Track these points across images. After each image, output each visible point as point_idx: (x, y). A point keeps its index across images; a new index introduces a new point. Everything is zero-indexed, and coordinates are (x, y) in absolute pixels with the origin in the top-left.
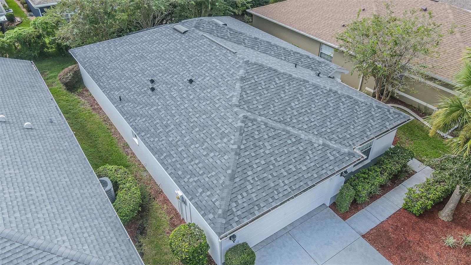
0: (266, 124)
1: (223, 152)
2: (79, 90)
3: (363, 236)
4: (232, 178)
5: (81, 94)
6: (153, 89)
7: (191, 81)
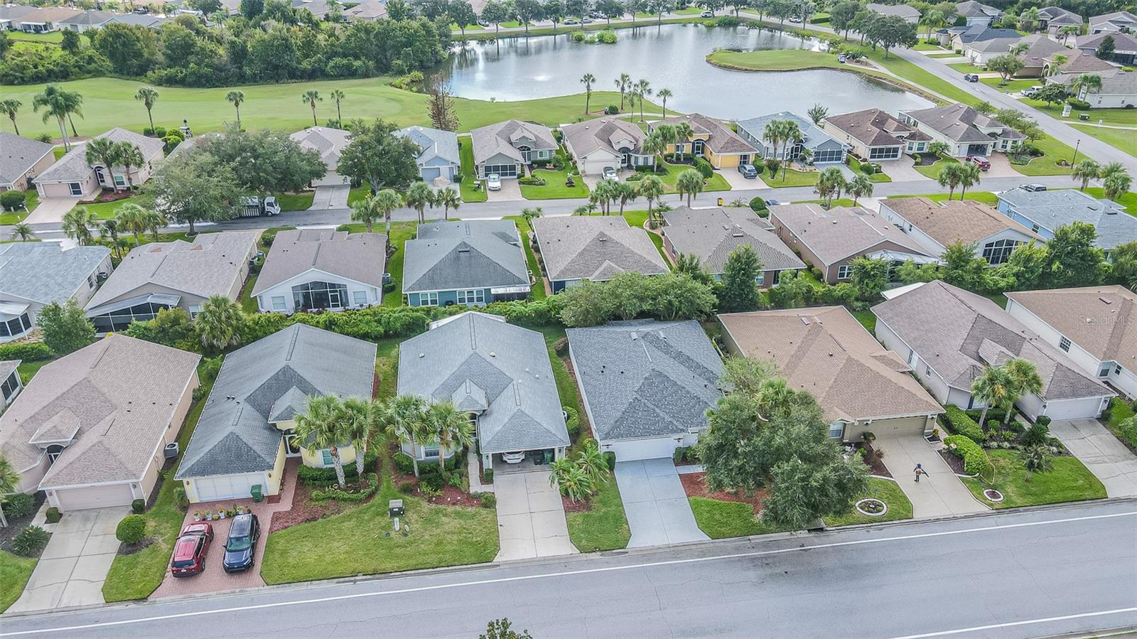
0: (645, 404)
1: (618, 411)
2: (565, 357)
3: (679, 475)
4: (616, 422)
5: (565, 360)
6: (602, 372)
7: (622, 372)
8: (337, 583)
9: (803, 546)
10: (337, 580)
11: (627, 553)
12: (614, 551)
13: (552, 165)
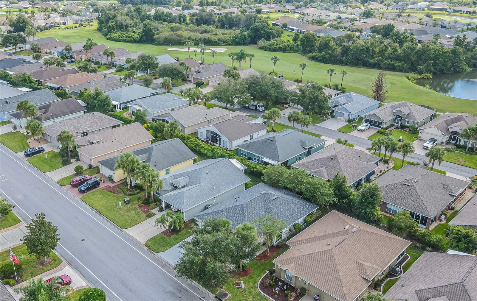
8: (91, 208)
9: (203, 298)
10: (91, 207)
11: (154, 254)
12: (152, 251)
13: (408, 129)
